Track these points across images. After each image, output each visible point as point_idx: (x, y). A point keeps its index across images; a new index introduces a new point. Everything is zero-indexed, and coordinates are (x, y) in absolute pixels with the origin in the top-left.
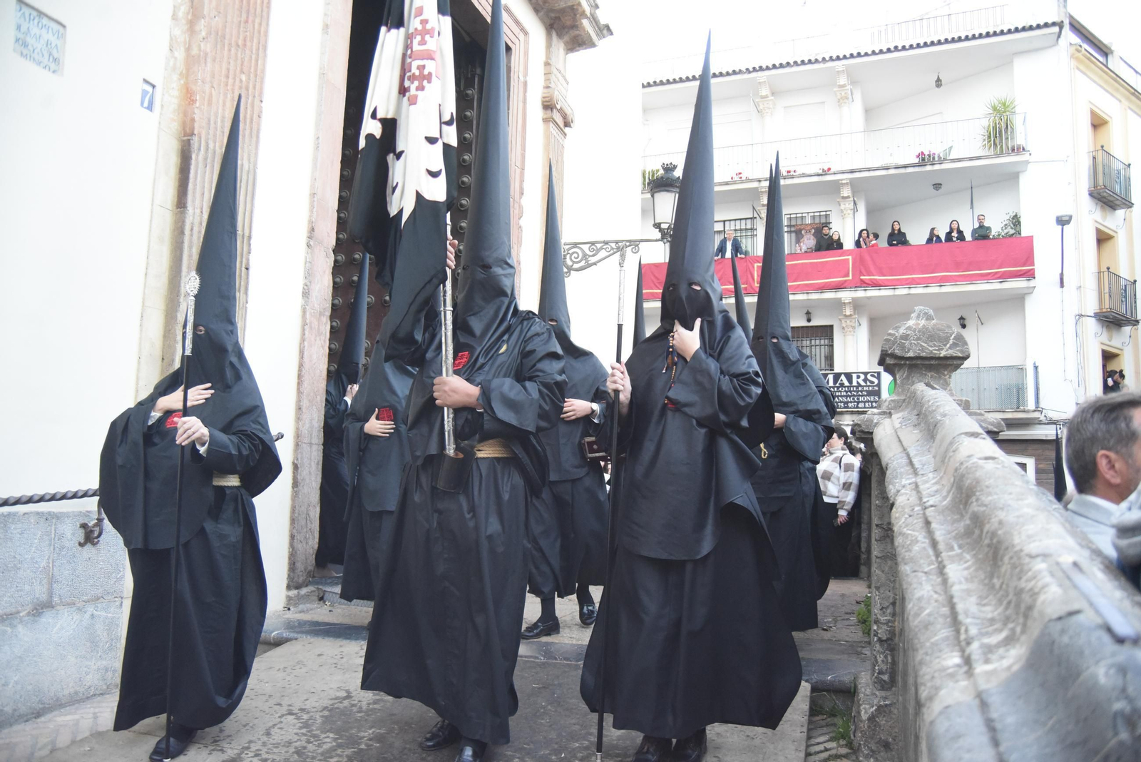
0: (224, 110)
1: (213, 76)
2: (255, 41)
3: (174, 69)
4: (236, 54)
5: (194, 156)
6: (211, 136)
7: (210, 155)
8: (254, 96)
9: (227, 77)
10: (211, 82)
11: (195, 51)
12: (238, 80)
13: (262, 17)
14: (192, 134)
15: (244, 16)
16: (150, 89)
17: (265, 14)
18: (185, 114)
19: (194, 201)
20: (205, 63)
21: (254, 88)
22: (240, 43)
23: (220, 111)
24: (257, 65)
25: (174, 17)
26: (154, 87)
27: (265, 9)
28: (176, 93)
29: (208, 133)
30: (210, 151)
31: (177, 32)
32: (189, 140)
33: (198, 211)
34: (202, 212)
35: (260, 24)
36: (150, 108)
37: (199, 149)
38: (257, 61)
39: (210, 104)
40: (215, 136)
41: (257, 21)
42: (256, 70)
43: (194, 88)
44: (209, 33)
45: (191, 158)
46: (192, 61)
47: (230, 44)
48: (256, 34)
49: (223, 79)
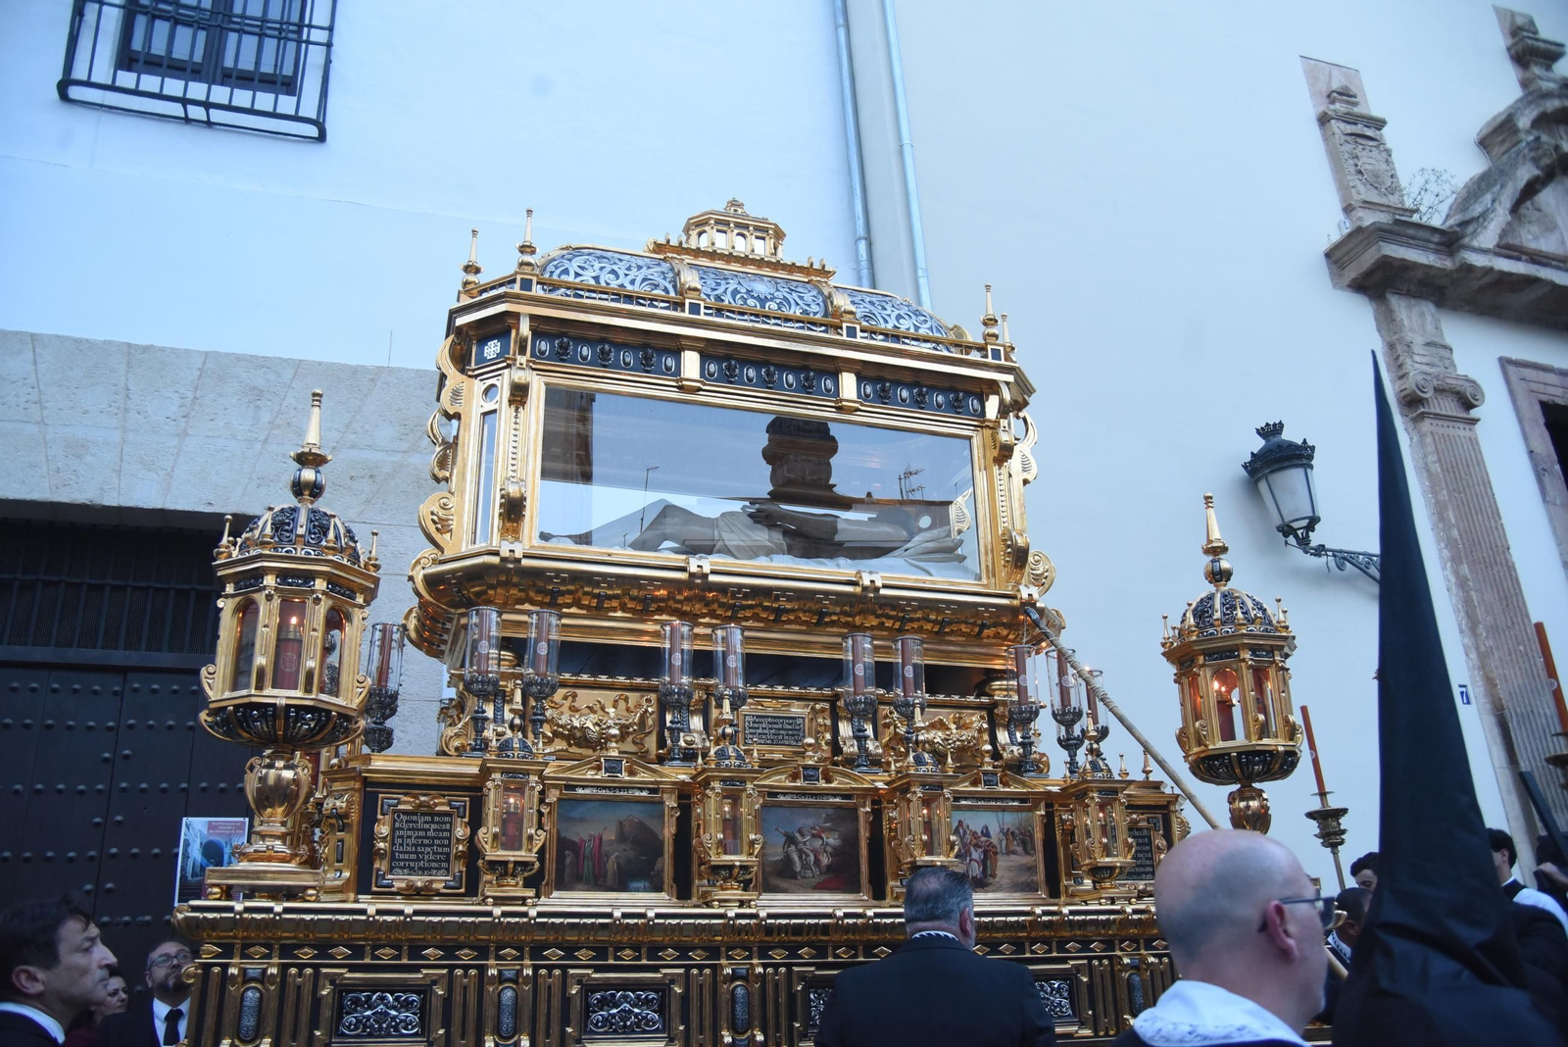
0: (1517, 680)
1: (1501, 659)
2: (1519, 615)
3: (1473, 665)
4: (1510, 634)
5: (1510, 725)
6: (1516, 705)
7: (1520, 719)
8: (1534, 657)
9: (1510, 654)
10: (1502, 665)
11: (1483, 649)
12: (1518, 652)
13: (1517, 594)
14: (1503, 709)
15: (1504, 602)
16: (1464, 689)
17: (1517, 591)
18: (1492, 696)
19: (1522, 757)
20: (1493, 653)
21: (1532, 650)
22: (1510, 625)
23: (1515, 681)
24: (1527, 632)
25: (1461, 631)
26: (1465, 686)
27: (1516, 587)
28: (1480, 683)
29: (1513, 705)
30: (1519, 715)
31: (1466, 641)
32: (1502, 714)
33: (1527, 762)
34: (1530, 762)
35: (1518, 601)
36: (1468, 703)
37: (1512, 718)
38: (1526, 629)
39: (1507, 681)
40: (1518, 701)
41: (1514, 600)
42: (1528, 637)
43: (1491, 675)
44: (1487, 632)
45: (1508, 727)
46: (1483, 658)
47: (1503, 630)
48: (1517, 609)
49: (1508, 658)
